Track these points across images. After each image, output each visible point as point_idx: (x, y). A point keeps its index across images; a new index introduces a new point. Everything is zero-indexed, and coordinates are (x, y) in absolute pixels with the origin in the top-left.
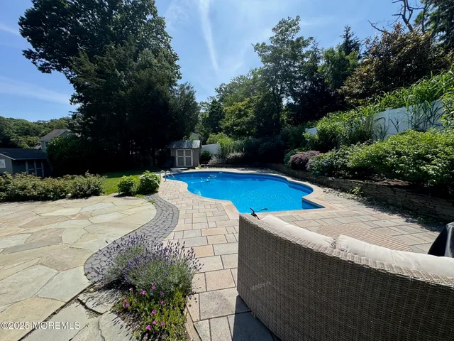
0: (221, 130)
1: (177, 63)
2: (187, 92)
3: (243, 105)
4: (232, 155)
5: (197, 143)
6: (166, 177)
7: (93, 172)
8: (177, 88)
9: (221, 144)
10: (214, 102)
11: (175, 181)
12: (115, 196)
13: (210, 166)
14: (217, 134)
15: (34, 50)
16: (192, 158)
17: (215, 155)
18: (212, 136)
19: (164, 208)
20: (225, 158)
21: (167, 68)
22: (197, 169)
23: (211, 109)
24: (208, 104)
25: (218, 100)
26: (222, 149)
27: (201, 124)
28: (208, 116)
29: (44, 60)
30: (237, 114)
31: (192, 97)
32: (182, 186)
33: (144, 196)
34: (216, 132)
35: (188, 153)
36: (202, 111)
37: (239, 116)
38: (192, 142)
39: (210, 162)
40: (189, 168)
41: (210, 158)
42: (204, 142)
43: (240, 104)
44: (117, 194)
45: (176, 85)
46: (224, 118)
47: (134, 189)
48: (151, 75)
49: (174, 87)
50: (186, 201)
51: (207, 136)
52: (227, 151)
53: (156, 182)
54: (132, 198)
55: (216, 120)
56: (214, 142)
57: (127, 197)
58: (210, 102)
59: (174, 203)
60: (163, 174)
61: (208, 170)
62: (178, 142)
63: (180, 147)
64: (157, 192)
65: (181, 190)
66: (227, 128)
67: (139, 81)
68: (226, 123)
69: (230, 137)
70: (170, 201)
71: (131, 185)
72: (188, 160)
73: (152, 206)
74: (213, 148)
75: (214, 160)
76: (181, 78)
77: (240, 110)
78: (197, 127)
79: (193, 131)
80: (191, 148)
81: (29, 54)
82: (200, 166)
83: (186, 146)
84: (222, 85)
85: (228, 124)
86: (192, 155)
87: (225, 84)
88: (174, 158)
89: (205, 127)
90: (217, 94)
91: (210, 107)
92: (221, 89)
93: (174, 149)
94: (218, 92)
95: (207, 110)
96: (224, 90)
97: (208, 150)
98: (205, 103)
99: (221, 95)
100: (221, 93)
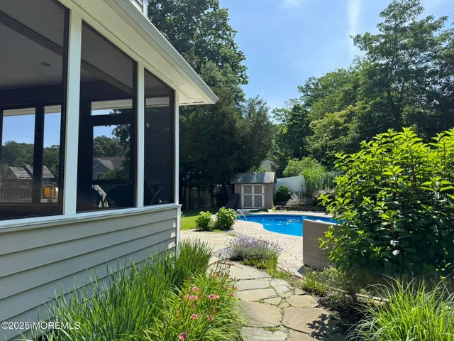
0: (307, 154)
1: (242, 63)
2: (257, 108)
3: (341, 116)
5: (270, 176)
8: (244, 104)
9: (306, 177)
10: (296, 108)
13: (288, 209)
14: (300, 159)
16: (263, 197)
17: (297, 193)
18: (293, 163)
20: (311, 197)
22: (271, 212)
23: (291, 120)
24: (286, 112)
25: (303, 103)
26: (308, 185)
28: (285, 131)
30: (332, 130)
33: (222, 232)
34: (299, 155)
35: (258, 190)
37: (336, 134)
38: (263, 175)
39: (289, 203)
40: (259, 210)
41: (289, 197)
42: (279, 174)
43: (337, 114)
45: (243, 101)
46: (312, 134)
49: (240, 103)
51: (283, 163)
52: (314, 188)
53: (232, 218)
54: (210, 232)
55: (299, 137)
56: (294, 174)
57: (207, 232)
58: (290, 108)
61: (285, 212)
62: (244, 175)
63: (246, 181)
64: (233, 229)
66: (316, 151)
68: (314, 144)
71: (209, 220)
72: (258, 199)
74: (294, 183)
75: (295, 200)
76: (247, 82)
77: (337, 124)
80: (263, 183)
82: (274, 208)
83: (255, 180)
84: (310, 80)
85: (317, 144)
86: (263, 192)
87: (314, 79)
88: (239, 196)
89: (281, 149)
90: (302, 94)
91: (290, 117)
92: (308, 86)
93: (239, 184)
94: (304, 92)
95: (284, 121)
96: (313, 87)
97: (285, 186)
98: (282, 110)
99: (308, 95)
100: (309, 93)
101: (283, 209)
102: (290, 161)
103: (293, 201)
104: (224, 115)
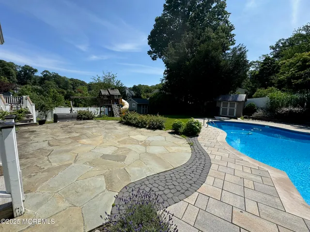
0: (272, 85)
2: (238, 53)
4: (286, 109)
5: (242, 97)
6: (208, 123)
7: (161, 114)
9: (271, 98)
10: (267, 59)
11: (216, 128)
12: (169, 133)
13: (253, 119)
14: (266, 88)
15: (151, 50)
16: (235, 110)
17: (262, 109)
18: (260, 91)
19: (198, 155)
21: (223, 37)
22: (239, 120)
23: (262, 66)
24: (259, 62)
25: (271, 56)
26: (272, 103)
27: (249, 80)
28: (257, 73)
29: (154, 54)
31: (243, 56)
32: (221, 134)
33: (187, 138)
34: (265, 86)
35: (232, 105)
36: (252, 69)
38: (237, 96)
39: (254, 115)
40: (231, 118)
41: (255, 111)
42: (249, 96)
44: (171, 131)
45: (228, 49)
46: (278, 72)
47: (181, 130)
48: (208, 45)
49: (227, 52)
50: (221, 154)
51: (254, 91)
52: (278, 105)
53: (198, 127)
54: (179, 136)
55: (266, 76)
56: (260, 96)
57: (176, 135)
58: (262, 60)
59: (209, 153)
60: (206, 121)
61: (250, 121)
62: (223, 96)
63: (225, 100)
64: (198, 136)
65: (219, 139)
66: (280, 82)
67: (199, 52)
68: (280, 77)
69: (284, 91)
70: (205, 148)
71: (180, 126)
72: (232, 111)
73: (189, 149)
74: (261, 102)
75: (260, 113)
76: (234, 43)
78: (244, 84)
79: (240, 87)
80: (236, 101)
81: (150, 53)
82: (243, 117)
83: (231, 99)
84: (280, 41)
85: (283, 77)
86: (236, 106)
87: (283, 40)
88: (219, 108)
89: (253, 83)
90: (272, 51)
91: (262, 65)
92: (278, 45)
93: (220, 101)
94: (273, 49)
95: (257, 68)
96: (281, 45)
97: (254, 103)
98: (256, 62)
99: (277, 51)
100: (277, 49)
101: (249, 118)
102: (258, 90)
103: (258, 114)
104: (212, 58)
